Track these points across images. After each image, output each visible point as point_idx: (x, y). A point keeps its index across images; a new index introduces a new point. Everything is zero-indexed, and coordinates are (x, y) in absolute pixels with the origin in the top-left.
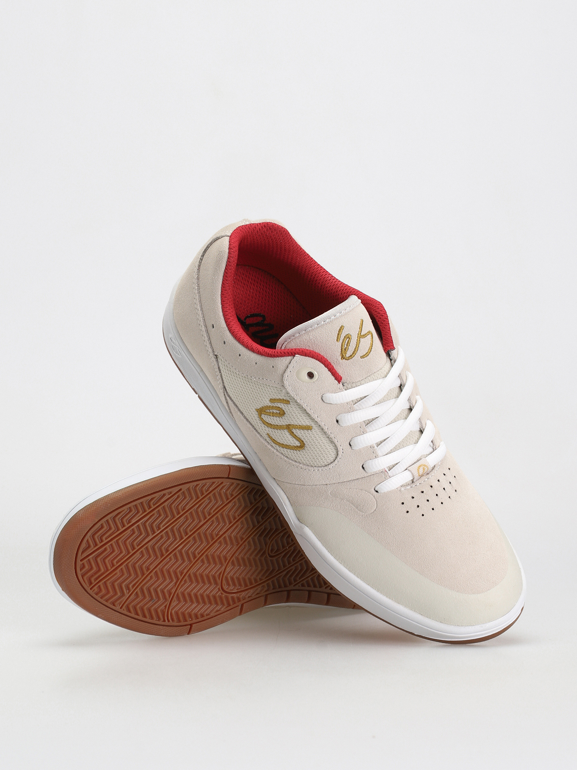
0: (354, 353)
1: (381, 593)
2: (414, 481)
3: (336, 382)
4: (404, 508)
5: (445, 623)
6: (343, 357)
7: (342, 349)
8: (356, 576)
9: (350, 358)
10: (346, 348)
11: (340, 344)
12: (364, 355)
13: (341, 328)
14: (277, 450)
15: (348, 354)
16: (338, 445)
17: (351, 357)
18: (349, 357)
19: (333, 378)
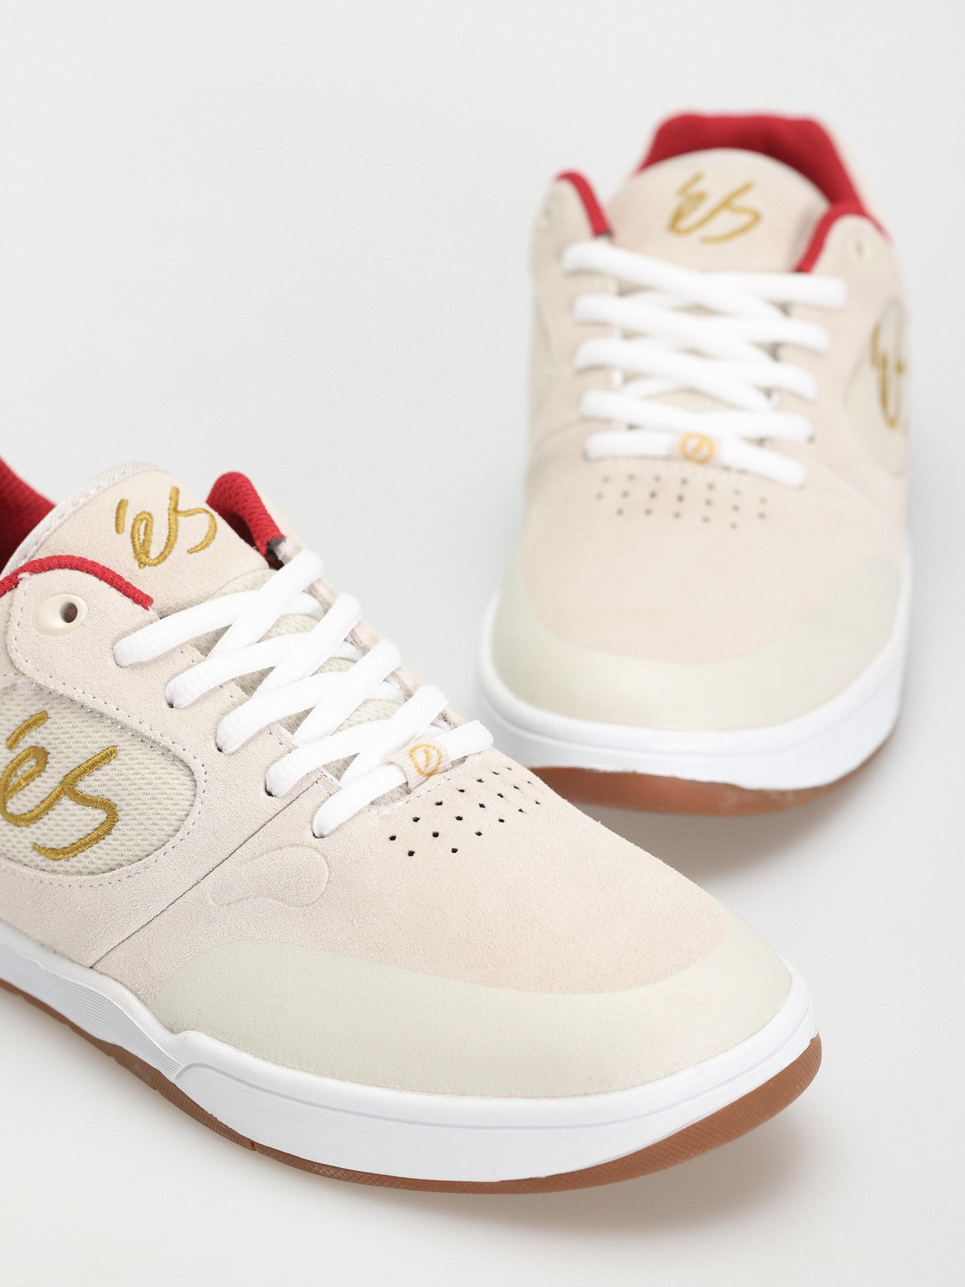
0: (169, 545)
1: (412, 1090)
2: (411, 786)
3: (139, 608)
4: (401, 847)
5: (597, 1093)
6: (142, 564)
7: (134, 546)
8: (337, 1079)
9: (160, 559)
10: (144, 541)
11: (126, 536)
12: (197, 546)
13: (122, 505)
14: (67, 873)
15: (155, 551)
16: (187, 756)
17: (162, 557)
18: (157, 558)
19: (128, 601)
